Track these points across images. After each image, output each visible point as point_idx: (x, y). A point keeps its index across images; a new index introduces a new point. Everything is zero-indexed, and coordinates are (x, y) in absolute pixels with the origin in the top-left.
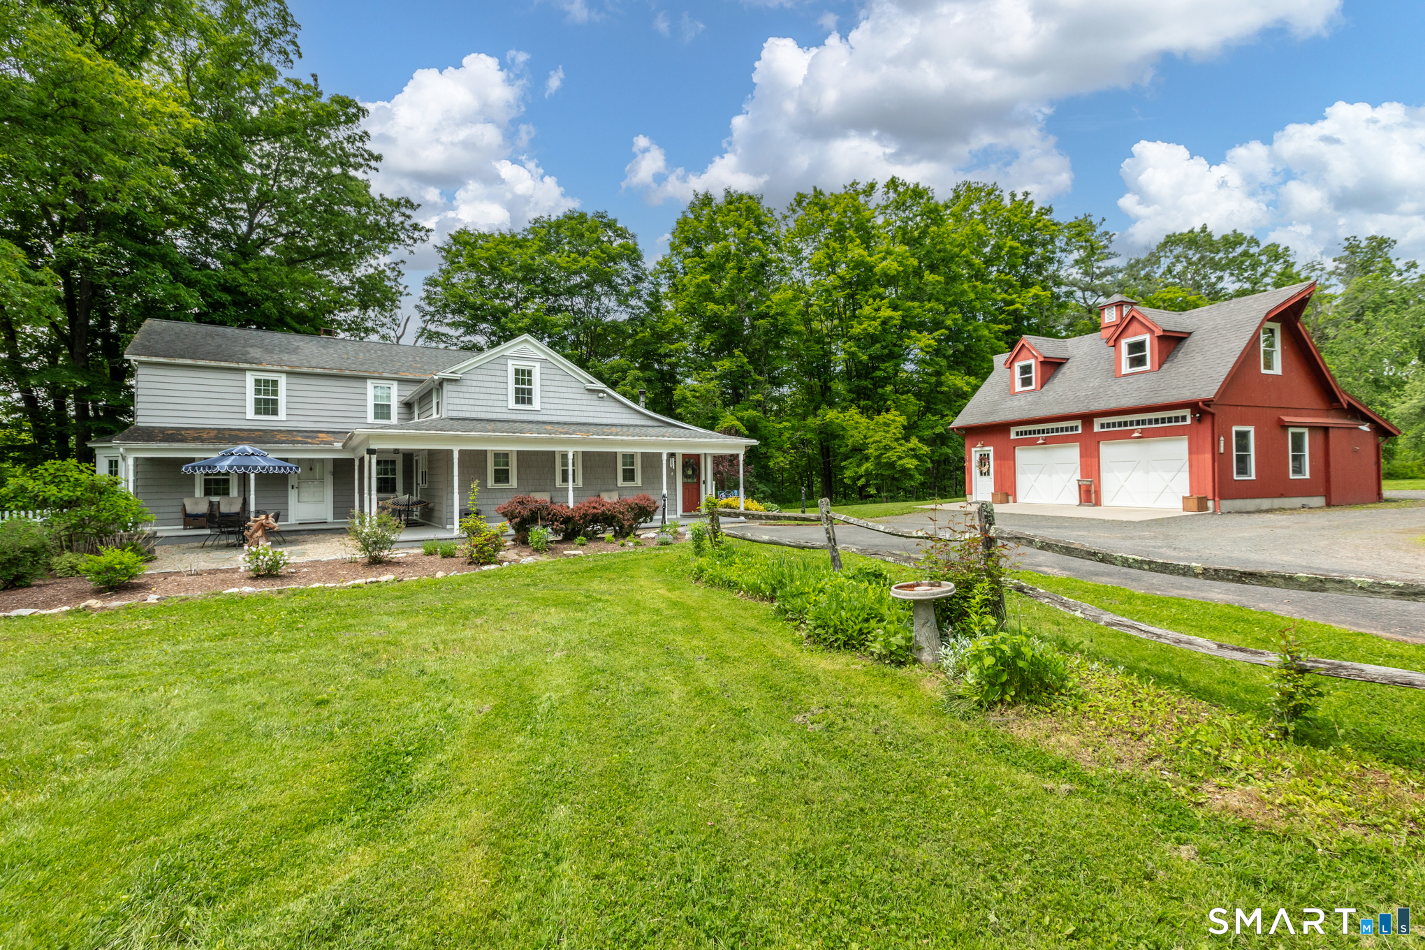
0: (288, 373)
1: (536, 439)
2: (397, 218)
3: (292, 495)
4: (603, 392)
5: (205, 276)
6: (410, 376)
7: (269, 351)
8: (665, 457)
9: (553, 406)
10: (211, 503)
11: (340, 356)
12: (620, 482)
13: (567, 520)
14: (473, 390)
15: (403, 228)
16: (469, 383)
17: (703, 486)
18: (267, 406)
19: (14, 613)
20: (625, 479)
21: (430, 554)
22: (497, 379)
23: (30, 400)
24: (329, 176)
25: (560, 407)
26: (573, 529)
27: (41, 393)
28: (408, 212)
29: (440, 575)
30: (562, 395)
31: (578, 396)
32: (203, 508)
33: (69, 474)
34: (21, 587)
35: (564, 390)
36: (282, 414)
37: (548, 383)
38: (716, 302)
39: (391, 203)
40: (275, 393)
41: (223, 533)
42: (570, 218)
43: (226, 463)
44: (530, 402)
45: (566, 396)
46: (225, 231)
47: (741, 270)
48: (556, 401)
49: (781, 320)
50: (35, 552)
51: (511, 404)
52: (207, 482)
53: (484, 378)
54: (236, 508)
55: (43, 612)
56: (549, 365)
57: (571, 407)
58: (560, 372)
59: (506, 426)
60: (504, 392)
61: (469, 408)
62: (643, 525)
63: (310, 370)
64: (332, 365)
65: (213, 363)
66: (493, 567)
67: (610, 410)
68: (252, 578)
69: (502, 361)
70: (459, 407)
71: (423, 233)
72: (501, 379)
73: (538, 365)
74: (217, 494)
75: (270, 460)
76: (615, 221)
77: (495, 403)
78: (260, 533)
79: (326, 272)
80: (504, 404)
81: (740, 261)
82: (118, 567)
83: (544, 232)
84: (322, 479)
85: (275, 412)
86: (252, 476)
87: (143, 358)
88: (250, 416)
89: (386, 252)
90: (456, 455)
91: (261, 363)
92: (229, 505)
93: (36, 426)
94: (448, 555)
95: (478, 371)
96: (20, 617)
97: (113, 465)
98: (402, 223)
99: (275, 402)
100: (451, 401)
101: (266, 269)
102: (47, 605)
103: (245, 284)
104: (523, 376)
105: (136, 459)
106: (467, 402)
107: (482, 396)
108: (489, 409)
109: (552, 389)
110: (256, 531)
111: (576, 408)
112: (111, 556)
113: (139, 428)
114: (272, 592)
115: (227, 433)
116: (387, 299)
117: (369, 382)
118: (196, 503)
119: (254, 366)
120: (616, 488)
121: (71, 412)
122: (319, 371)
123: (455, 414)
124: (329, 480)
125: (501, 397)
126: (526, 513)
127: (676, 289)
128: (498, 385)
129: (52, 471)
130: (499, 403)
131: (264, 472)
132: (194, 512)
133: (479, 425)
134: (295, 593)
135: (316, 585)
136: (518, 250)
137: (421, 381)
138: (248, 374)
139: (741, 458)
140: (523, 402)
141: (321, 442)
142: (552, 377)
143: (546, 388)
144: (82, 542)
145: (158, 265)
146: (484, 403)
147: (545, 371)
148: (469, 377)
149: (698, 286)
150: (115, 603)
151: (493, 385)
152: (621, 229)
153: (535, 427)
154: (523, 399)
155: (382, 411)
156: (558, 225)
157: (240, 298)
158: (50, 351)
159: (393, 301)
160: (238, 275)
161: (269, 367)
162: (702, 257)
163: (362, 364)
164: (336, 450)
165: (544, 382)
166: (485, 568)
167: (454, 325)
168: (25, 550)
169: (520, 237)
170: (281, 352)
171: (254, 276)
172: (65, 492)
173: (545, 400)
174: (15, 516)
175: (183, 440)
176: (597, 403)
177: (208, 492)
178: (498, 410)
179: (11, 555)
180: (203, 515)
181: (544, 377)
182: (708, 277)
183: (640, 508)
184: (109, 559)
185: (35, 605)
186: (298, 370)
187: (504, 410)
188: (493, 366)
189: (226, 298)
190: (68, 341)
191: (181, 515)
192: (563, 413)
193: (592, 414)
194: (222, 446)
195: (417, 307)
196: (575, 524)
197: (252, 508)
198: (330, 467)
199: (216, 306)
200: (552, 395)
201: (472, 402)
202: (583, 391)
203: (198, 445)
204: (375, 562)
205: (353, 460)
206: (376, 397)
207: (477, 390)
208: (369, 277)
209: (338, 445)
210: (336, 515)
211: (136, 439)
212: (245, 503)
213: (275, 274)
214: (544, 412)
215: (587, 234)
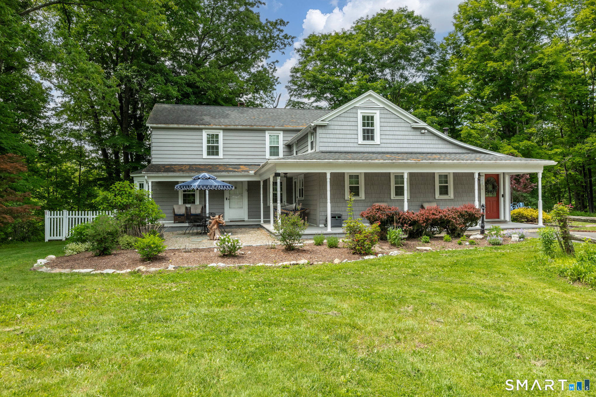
0: (224, 130)
1: (382, 163)
2: (275, 33)
3: (226, 203)
4: (424, 129)
5: (180, 78)
6: (290, 128)
7: (214, 117)
8: (476, 176)
9: (388, 141)
10: (186, 208)
11: (250, 118)
12: (437, 196)
13: (414, 223)
14: (335, 132)
15: (279, 38)
16: (332, 127)
17: (502, 199)
18: (213, 150)
19: (105, 271)
20: (441, 193)
21: (319, 244)
22: (351, 123)
23: (105, 154)
24: (239, 13)
25: (394, 141)
26: (417, 230)
27: (110, 151)
28: (282, 28)
29: (337, 261)
30: (395, 133)
31: (407, 133)
32: (182, 211)
33: (126, 189)
34: (106, 255)
35: (396, 129)
36: (221, 155)
37: (385, 124)
38: (495, 61)
39: (271, 24)
40: (217, 141)
41: (194, 226)
42: (382, 15)
43: (197, 184)
44: (372, 139)
45: (398, 133)
46: (187, 54)
47: (516, 32)
48: (391, 137)
49: (552, 68)
50: (114, 235)
51: (361, 141)
52: (184, 195)
53: (342, 123)
54: (199, 211)
55: (118, 272)
56: (386, 112)
57: (401, 141)
58: (394, 116)
59: (360, 156)
60: (355, 132)
61: (333, 144)
62: (470, 228)
63: (235, 127)
64: (247, 124)
65: (187, 126)
66: (372, 257)
67: (429, 142)
68: (220, 256)
69: (354, 111)
70: (327, 144)
71: (290, 40)
72: (353, 124)
73: (378, 112)
74: (189, 203)
75: (218, 182)
76: (413, 12)
77: (350, 141)
78: (215, 227)
79: (236, 72)
80: (356, 141)
81: (514, 26)
82: (152, 246)
83: (364, 27)
84: (241, 194)
85: (217, 154)
86: (207, 192)
87: (155, 125)
88: (205, 157)
89: (267, 57)
90: (328, 176)
91: (210, 124)
92: (196, 209)
93: (108, 167)
94: (333, 246)
95: (339, 119)
96: (108, 274)
97: (141, 186)
98: (278, 35)
99: (217, 148)
100: (322, 140)
101: (208, 71)
102: (120, 267)
103: (199, 82)
104: (368, 121)
105: (152, 182)
106: (331, 140)
107: (341, 136)
108: (346, 145)
109: (388, 128)
110: (214, 225)
111: (405, 141)
112: (148, 239)
113: (153, 165)
114: (235, 267)
115: (194, 167)
116: (268, 84)
117: (267, 132)
118: (180, 208)
119: (207, 126)
120: (435, 200)
121: (122, 159)
122: (240, 127)
123: (324, 149)
124: (246, 194)
125: (353, 136)
126: (384, 217)
127: (459, 54)
128: (351, 128)
129: (118, 188)
130: (353, 141)
131: (216, 189)
132: (179, 213)
133: (342, 156)
134: (249, 270)
135: (260, 264)
136: (349, 41)
137: (298, 131)
138: (204, 131)
139: (540, 176)
140: (368, 139)
141: (243, 171)
142: (388, 120)
143: (384, 128)
144: (131, 229)
145: (159, 75)
146: (343, 140)
147: (383, 116)
148: (333, 123)
149: (480, 50)
150: (153, 268)
151: (348, 128)
152: (417, 17)
153: (379, 156)
154: (368, 136)
155: (274, 151)
156: (374, 21)
157: (196, 90)
158: (112, 129)
159: (272, 85)
160: (195, 76)
161: (214, 127)
162: (482, 28)
163: (262, 122)
164: (250, 176)
165: (383, 124)
166: (367, 257)
167: (308, 96)
168: (109, 233)
169: (348, 33)
170: (219, 117)
171: (203, 76)
172: (124, 200)
173: (383, 137)
174: (101, 214)
175: (174, 171)
176: (419, 137)
177: (185, 202)
178: (351, 145)
179: (102, 236)
180: (183, 215)
181: (383, 120)
182: (487, 42)
183: (469, 215)
184: (148, 240)
185: (113, 267)
186: (229, 127)
187: (356, 145)
188: (348, 115)
189: (190, 90)
190: (121, 123)
191: (172, 215)
192: (396, 145)
193: (416, 146)
194: (192, 174)
195: (286, 87)
196: (420, 226)
197: (207, 212)
198: (246, 187)
199: (186, 96)
200: (388, 133)
201: (335, 140)
202: (410, 129)
203: (181, 174)
204: (290, 249)
205: (260, 182)
206: (270, 142)
207: (338, 132)
208: (259, 72)
209: (252, 172)
210: (250, 216)
211: (152, 171)
212: (204, 208)
213: (213, 74)
214: (383, 145)
215: (394, 24)
